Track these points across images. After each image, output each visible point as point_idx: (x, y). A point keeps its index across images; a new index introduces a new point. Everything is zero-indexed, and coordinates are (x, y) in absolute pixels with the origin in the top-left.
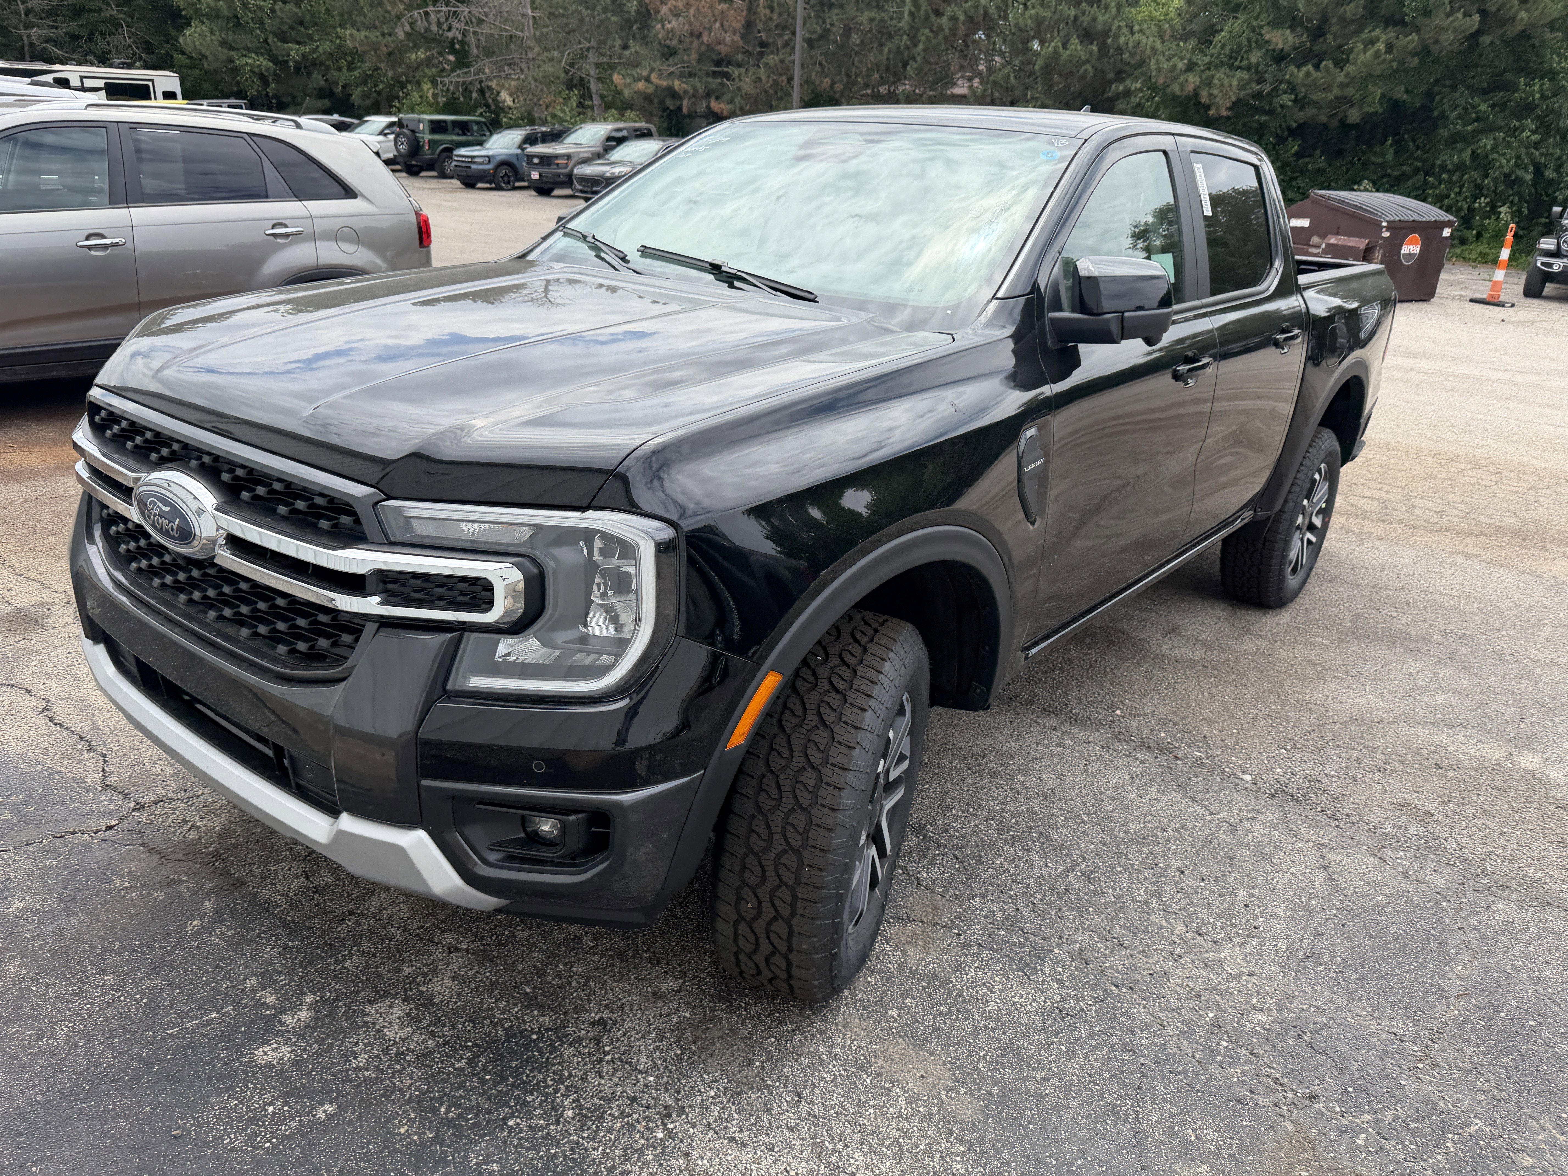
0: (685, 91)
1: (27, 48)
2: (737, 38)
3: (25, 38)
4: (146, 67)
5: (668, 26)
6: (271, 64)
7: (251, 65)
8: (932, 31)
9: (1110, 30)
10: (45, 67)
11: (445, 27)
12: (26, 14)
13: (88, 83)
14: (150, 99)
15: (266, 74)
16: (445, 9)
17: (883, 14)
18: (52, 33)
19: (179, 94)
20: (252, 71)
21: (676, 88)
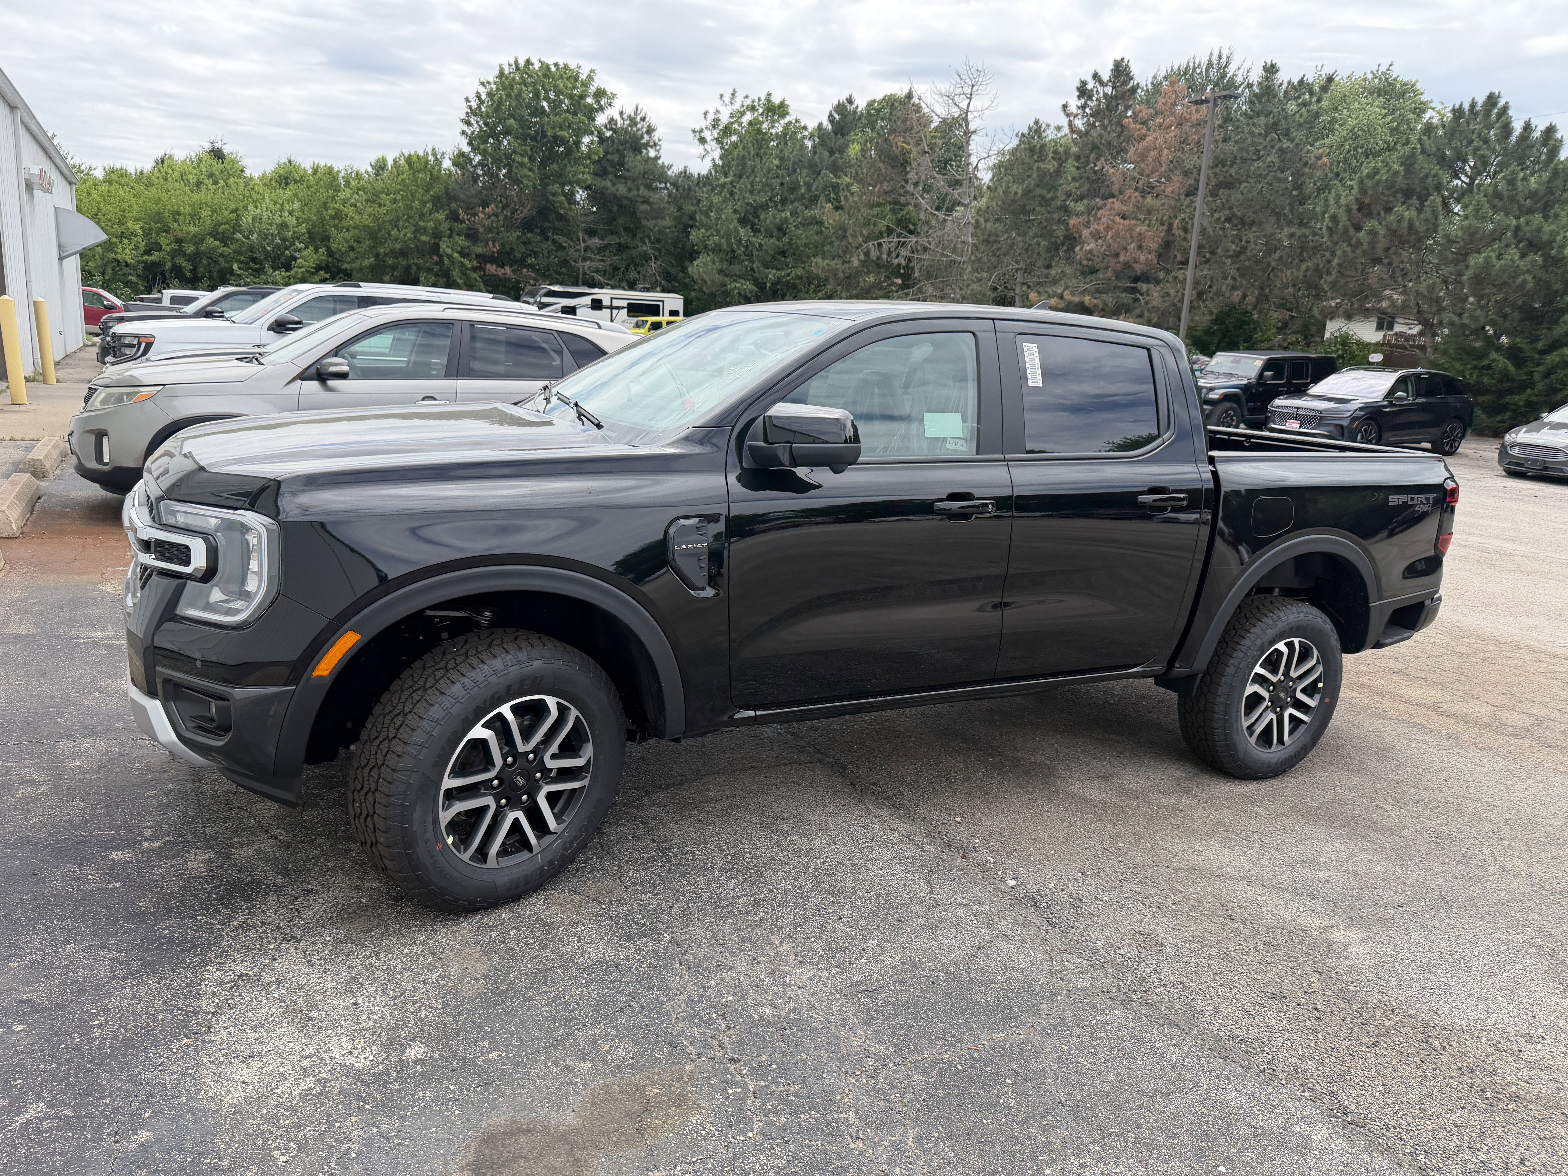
0: (1095, 306)
1: (581, 277)
2: (1152, 257)
3: (581, 269)
4: (663, 291)
5: (1087, 248)
6: (754, 287)
7: (739, 289)
8: (1350, 245)
9: (1554, 241)
10: (587, 290)
11: (894, 255)
12: (585, 251)
13: (616, 303)
14: (659, 315)
15: (749, 295)
16: (896, 240)
17: (1304, 230)
18: (600, 265)
19: (681, 313)
20: (739, 294)
21: (1087, 303)
